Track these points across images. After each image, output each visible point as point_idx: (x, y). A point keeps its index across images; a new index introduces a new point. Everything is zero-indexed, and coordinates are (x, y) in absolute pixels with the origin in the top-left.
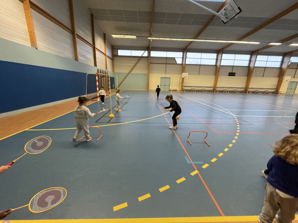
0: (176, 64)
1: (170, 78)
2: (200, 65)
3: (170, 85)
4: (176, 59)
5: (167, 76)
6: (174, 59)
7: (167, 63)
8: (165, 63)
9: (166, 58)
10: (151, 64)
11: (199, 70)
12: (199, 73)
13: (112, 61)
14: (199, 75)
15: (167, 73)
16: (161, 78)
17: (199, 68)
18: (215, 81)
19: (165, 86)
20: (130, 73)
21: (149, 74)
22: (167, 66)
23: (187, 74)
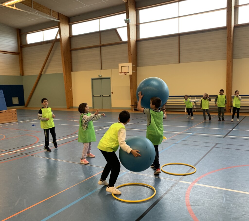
0: (121, 42)
1: (109, 78)
2: (179, 35)
3: (112, 95)
4: (118, 30)
5: (104, 74)
6: (114, 31)
7: (102, 43)
8: (98, 43)
9: (100, 33)
10: (73, 52)
11: (179, 49)
12: (179, 57)
13: (17, 56)
14: (179, 63)
15: (103, 67)
16: (92, 79)
17: (178, 45)
18: (227, 78)
19: (103, 97)
20: (42, 74)
21: (71, 73)
22: (103, 52)
23: (130, 64)
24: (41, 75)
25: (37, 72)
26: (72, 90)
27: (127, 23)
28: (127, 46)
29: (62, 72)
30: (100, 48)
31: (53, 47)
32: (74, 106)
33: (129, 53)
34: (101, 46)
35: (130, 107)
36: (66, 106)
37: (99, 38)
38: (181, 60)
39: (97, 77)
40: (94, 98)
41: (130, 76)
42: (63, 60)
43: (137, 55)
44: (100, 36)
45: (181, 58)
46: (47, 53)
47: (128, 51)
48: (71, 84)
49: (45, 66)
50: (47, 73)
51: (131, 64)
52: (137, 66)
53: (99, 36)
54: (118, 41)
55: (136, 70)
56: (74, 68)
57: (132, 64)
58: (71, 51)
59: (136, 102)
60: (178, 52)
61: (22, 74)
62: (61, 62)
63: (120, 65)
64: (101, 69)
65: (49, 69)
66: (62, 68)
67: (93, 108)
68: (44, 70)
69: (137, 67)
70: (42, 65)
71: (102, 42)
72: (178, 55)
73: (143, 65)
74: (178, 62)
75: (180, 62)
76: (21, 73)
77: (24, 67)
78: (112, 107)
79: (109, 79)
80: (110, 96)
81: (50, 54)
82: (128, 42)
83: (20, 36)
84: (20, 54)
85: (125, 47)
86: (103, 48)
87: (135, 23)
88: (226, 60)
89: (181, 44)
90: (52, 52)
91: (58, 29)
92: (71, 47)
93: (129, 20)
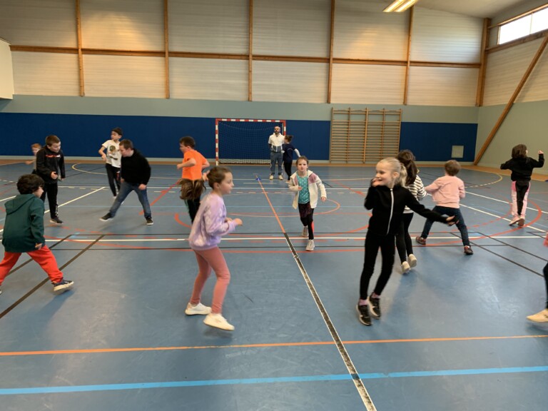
13: (476, 71)
20: (515, 102)
24: (511, 104)
31: (545, 44)
49: (523, 87)
50: (526, 100)
61: (480, 103)
65: (531, 92)
68: (520, 94)
70: (517, 84)
76: (478, 102)
77: (486, 89)
83: (487, 32)
84: (482, 67)
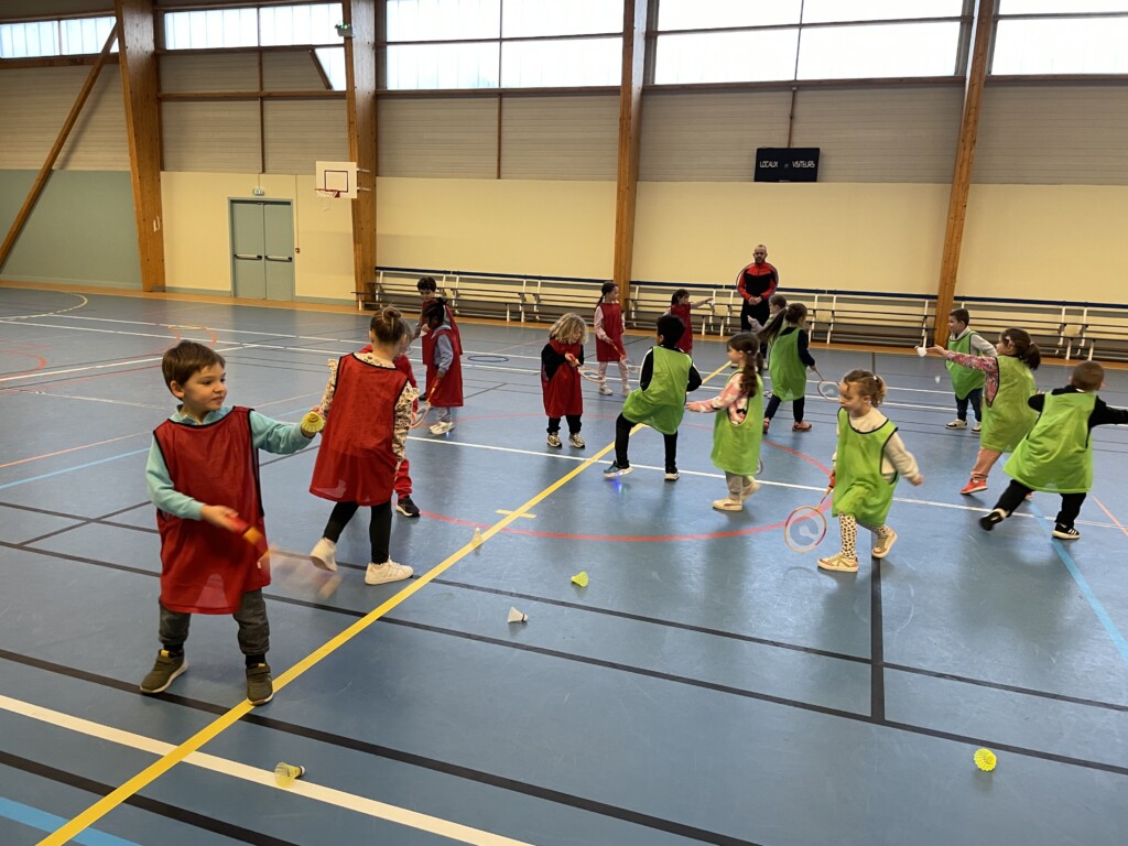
0: (328, 94)
1: (289, 203)
2: (501, 94)
3: (296, 257)
4: (318, 51)
5: (272, 186)
6: (309, 51)
7: (268, 89)
8: (255, 89)
9: (260, 55)
10: (167, 107)
11: (500, 138)
12: (499, 160)
14: (499, 177)
15: (269, 165)
16: (233, 202)
17: (496, 122)
18: (617, 232)
19: (268, 262)
20: (53, 168)
21: (159, 175)
22: (269, 116)
23: (353, 167)
24: (47, 173)
25: (37, 162)
26: (160, 232)
27: (346, 39)
28: (345, 107)
29: (129, 169)
30: (259, 102)
31: (94, 79)
32: (168, 284)
33: (349, 131)
34: (263, 98)
35: (354, 297)
36: (141, 285)
37: (256, 72)
38: (503, 170)
39: (250, 196)
40: (238, 261)
41: (353, 200)
42: (132, 128)
43: (376, 140)
44: (261, 64)
45: (502, 165)
46: (73, 100)
47: (346, 123)
48: (159, 211)
49: (66, 144)
50: (72, 167)
51: (355, 164)
52: (376, 172)
53: (257, 64)
54: (321, 88)
55: (374, 186)
56: (169, 158)
57: (359, 166)
58: (160, 99)
59: (369, 284)
60: (496, 147)
62: (125, 136)
63: (321, 166)
64: (264, 171)
65: (79, 154)
66: (127, 156)
67: (235, 296)
68: (61, 155)
69: (377, 175)
70: (54, 137)
71: (265, 85)
72: (496, 152)
73: (395, 173)
74: (496, 175)
75: (502, 175)
78: (297, 294)
79: (287, 206)
80: (290, 259)
81: (85, 104)
82: (348, 95)
85: (339, 111)
86: (268, 104)
87: (372, 40)
88: (616, 183)
89: (504, 123)
90: (90, 97)
91: (113, 21)
92: (159, 90)
93: (350, 28)
